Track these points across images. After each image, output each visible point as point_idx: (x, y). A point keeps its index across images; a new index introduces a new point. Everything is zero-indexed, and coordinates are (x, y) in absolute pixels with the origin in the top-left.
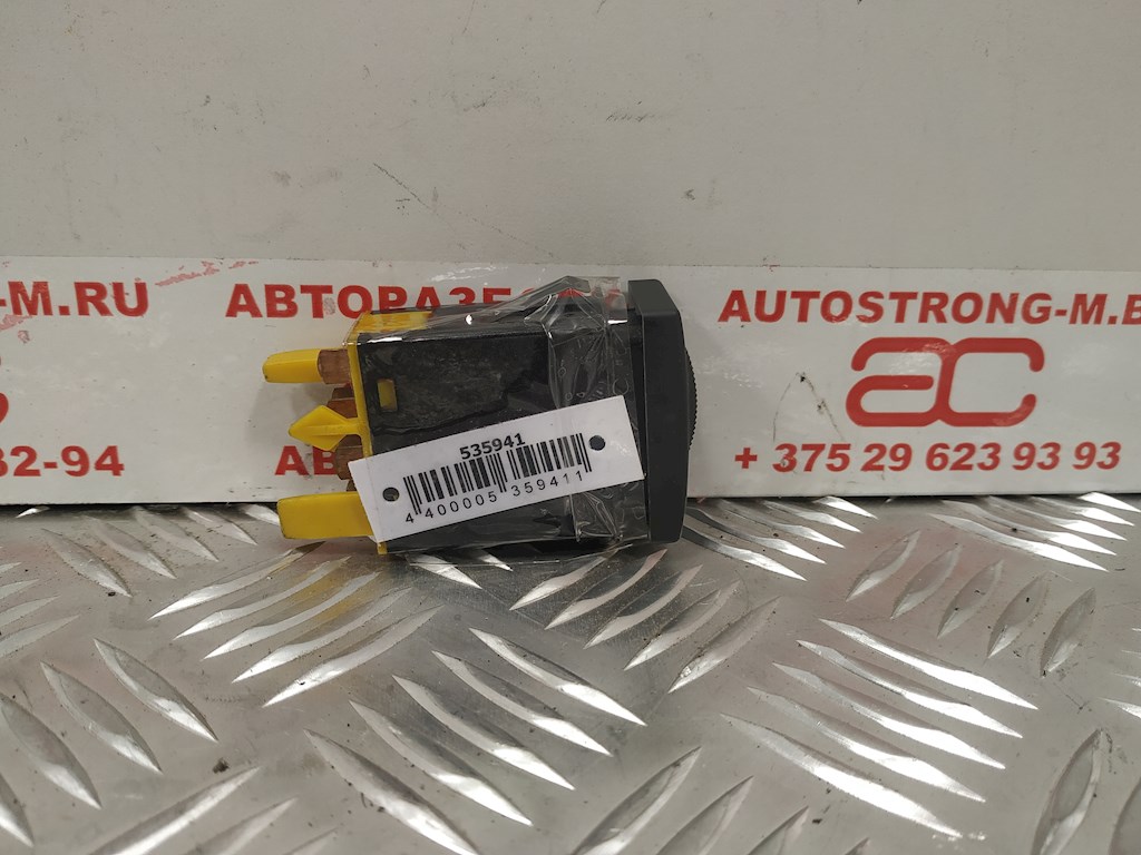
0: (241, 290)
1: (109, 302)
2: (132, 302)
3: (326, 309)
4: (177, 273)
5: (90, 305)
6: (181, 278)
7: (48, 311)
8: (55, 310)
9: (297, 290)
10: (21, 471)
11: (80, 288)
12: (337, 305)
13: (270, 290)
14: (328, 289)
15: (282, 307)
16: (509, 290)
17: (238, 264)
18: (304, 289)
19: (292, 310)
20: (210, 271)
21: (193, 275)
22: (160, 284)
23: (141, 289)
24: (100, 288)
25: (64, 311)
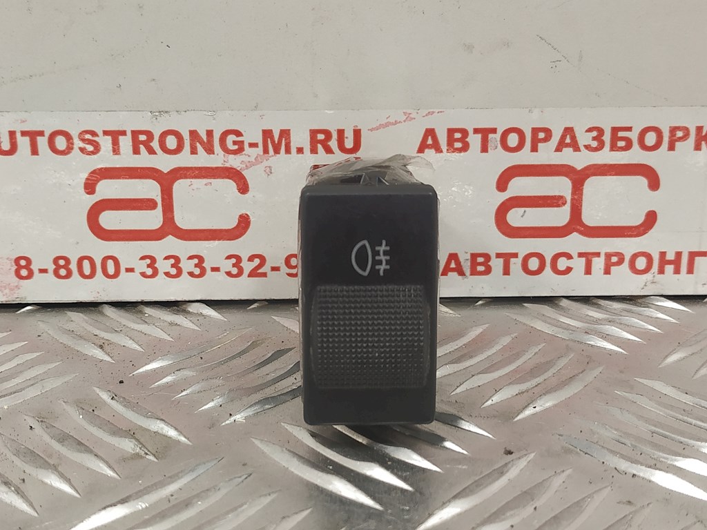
0: (430, 132)
1: (333, 144)
2: (349, 144)
3: (490, 145)
4: (384, 121)
5: (319, 146)
6: (387, 125)
7: (288, 151)
8: (294, 150)
9: (471, 132)
10: (253, 274)
11: (314, 133)
12: (499, 143)
13: (451, 132)
14: (494, 131)
15: (458, 145)
16: (631, 128)
17: (429, 113)
18: (476, 131)
19: (465, 148)
20: (409, 118)
21: (396, 123)
22: (371, 130)
23: (357, 133)
24: (328, 134)
25: (300, 150)
